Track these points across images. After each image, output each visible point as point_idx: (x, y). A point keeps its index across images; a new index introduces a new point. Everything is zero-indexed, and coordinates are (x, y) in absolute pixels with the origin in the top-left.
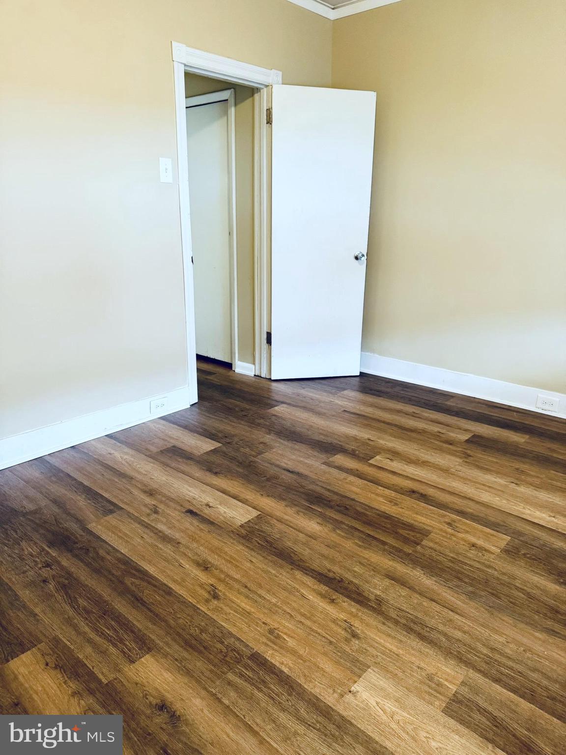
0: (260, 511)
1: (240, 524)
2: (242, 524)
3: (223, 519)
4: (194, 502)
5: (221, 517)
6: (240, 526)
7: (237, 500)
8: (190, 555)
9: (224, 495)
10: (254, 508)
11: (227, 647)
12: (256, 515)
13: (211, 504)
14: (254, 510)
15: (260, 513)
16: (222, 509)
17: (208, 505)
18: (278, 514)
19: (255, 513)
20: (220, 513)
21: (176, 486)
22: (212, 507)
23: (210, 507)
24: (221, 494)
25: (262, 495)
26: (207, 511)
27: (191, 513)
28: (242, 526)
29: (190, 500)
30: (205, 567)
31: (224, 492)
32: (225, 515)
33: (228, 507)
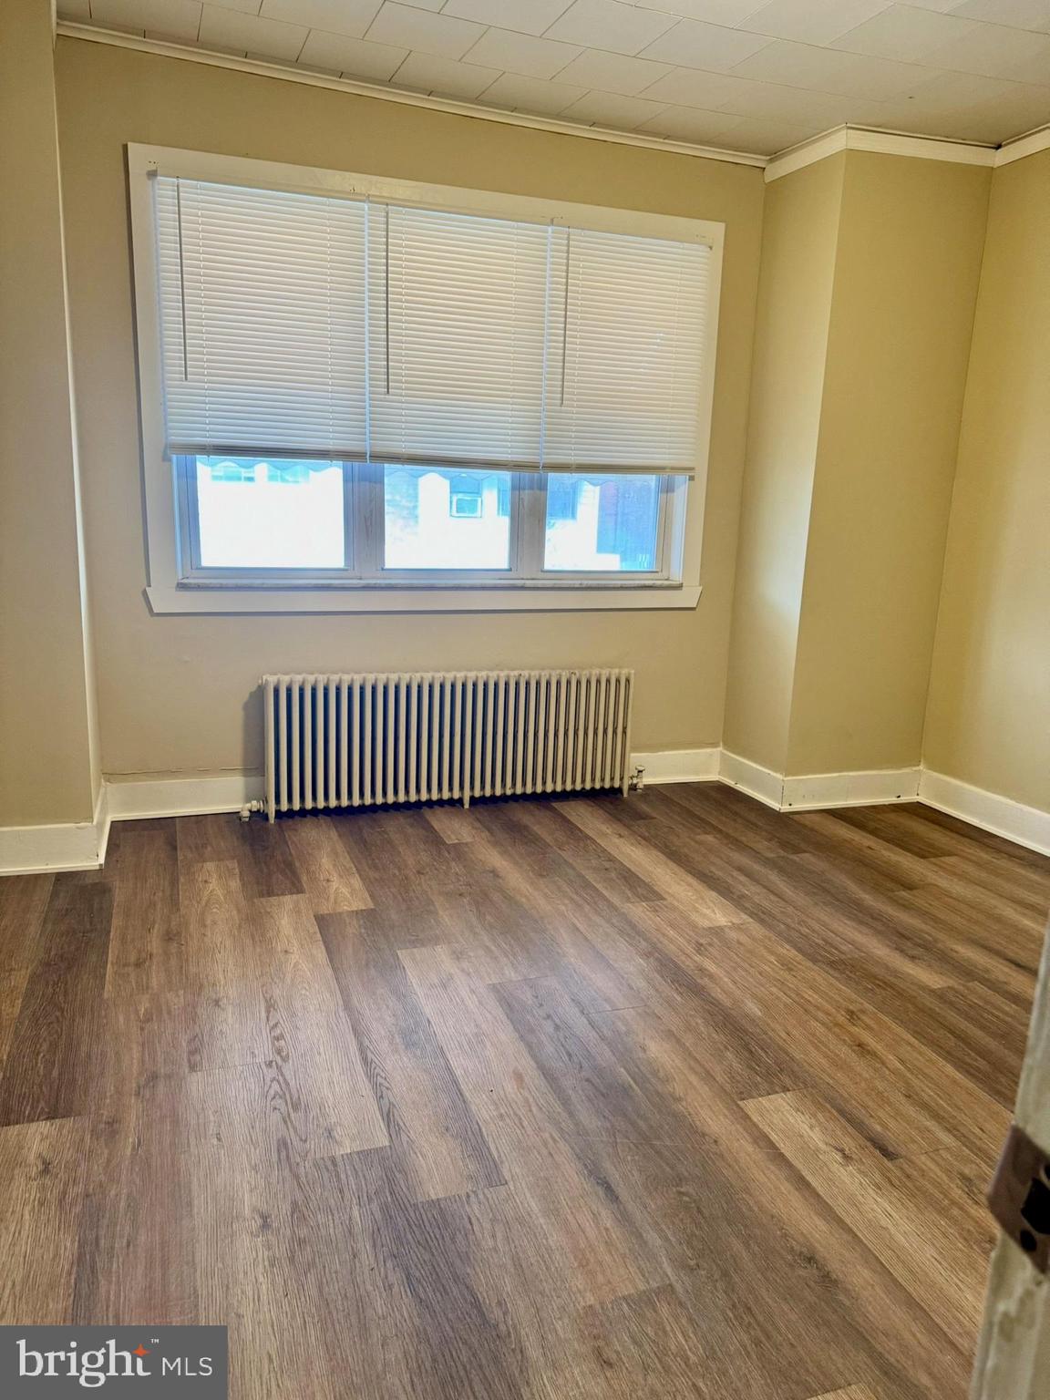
0: (738, 1106)
1: (788, 1093)
2: (783, 1092)
3: (820, 1115)
4: (878, 1178)
5: (822, 1120)
6: (789, 1090)
7: (777, 1149)
8: (887, 1072)
9: (805, 1173)
10: (747, 1117)
11: (844, 973)
12: (750, 1101)
13: (838, 1157)
14: (749, 1113)
15: (739, 1102)
16: (816, 1137)
17: (847, 1157)
18: (705, 1090)
19: (750, 1106)
20: (824, 1130)
21: (930, 1252)
22: (837, 1149)
23: (842, 1151)
24: (809, 1178)
25: (716, 1142)
26: (849, 1144)
27: (887, 1150)
28: (786, 1089)
29: (890, 1188)
30: (861, 1047)
31: (801, 1183)
32: (813, 1121)
33: (802, 1136)
